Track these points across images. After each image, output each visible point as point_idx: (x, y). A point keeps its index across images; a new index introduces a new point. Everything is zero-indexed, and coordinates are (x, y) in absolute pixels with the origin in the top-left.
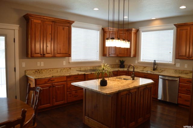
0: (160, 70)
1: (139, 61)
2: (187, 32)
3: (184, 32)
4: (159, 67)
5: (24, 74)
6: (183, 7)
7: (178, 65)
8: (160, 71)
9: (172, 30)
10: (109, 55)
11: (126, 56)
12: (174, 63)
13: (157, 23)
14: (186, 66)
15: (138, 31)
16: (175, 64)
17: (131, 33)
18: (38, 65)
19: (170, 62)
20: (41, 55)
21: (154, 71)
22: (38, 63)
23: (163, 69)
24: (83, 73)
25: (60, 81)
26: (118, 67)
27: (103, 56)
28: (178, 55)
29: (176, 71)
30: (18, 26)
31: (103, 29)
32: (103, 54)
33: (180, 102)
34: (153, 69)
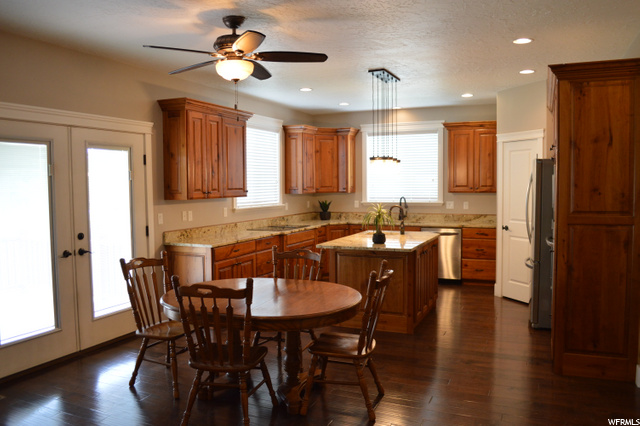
0: (414, 217)
1: (363, 201)
2: (468, 139)
3: (463, 139)
4: (410, 212)
6: (468, 95)
7: (450, 205)
8: (414, 220)
9: (436, 133)
10: (303, 189)
11: (335, 190)
12: (442, 202)
13: (402, 121)
14: (466, 206)
15: (358, 132)
16: (444, 204)
17: (345, 138)
18: (184, 219)
19: (433, 201)
20: (204, 193)
22: (184, 213)
23: (419, 216)
24: (279, 233)
25: (246, 251)
27: (286, 193)
28: (451, 188)
29: (447, 217)
30: (151, 124)
31: (285, 129)
32: (287, 188)
33: (467, 276)
34: (398, 217)
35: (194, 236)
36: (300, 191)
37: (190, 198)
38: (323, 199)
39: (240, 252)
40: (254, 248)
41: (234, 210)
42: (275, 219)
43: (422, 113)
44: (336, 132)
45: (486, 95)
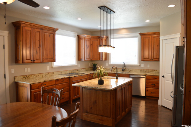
1: (109, 64)
2: (149, 39)
3: (147, 39)
4: (127, 68)
5: (13, 81)
6: (148, 21)
7: (142, 66)
8: (128, 71)
9: (137, 37)
10: (85, 59)
11: (98, 59)
12: (139, 65)
13: (124, 33)
14: (148, 66)
15: (107, 38)
16: (140, 65)
17: (102, 40)
18: (26, 71)
19: (135, 64)
20: (31, 61)
21: (123, 72)
22: (26, 69)
23: (130, 70)
24: (68, 76)
25: (50, 84)
26: (91, 70)
27: (79, 60)
28: (143, 59)
29: (141, 70)
30: (8, 32)
31: (78, 36)
32: (79, 58)
33: (148, 95)
34: (122, 70)
35: (31, 78)
36: (83, 60)
37: (23, 63)
38: (94, 63)
39: (47, 85)
40: (55, 83)
41: (52, 67)
42: (73, 71)
43: (131, 30)
44: (99, 37)
45: (155, 21)
